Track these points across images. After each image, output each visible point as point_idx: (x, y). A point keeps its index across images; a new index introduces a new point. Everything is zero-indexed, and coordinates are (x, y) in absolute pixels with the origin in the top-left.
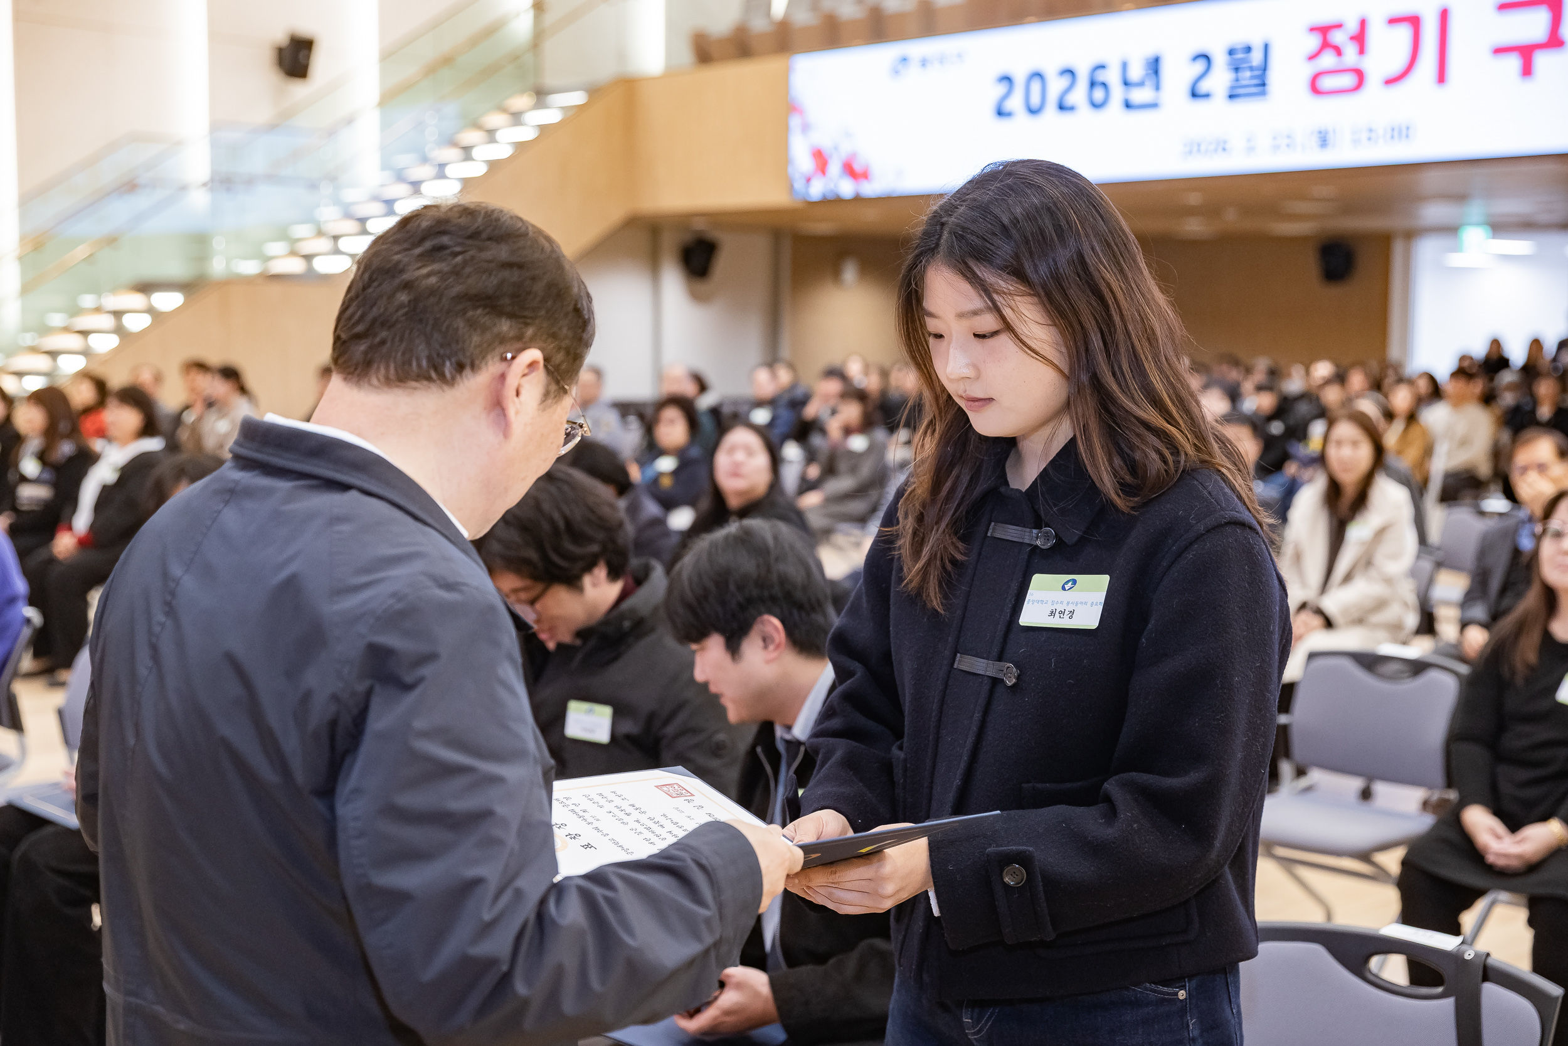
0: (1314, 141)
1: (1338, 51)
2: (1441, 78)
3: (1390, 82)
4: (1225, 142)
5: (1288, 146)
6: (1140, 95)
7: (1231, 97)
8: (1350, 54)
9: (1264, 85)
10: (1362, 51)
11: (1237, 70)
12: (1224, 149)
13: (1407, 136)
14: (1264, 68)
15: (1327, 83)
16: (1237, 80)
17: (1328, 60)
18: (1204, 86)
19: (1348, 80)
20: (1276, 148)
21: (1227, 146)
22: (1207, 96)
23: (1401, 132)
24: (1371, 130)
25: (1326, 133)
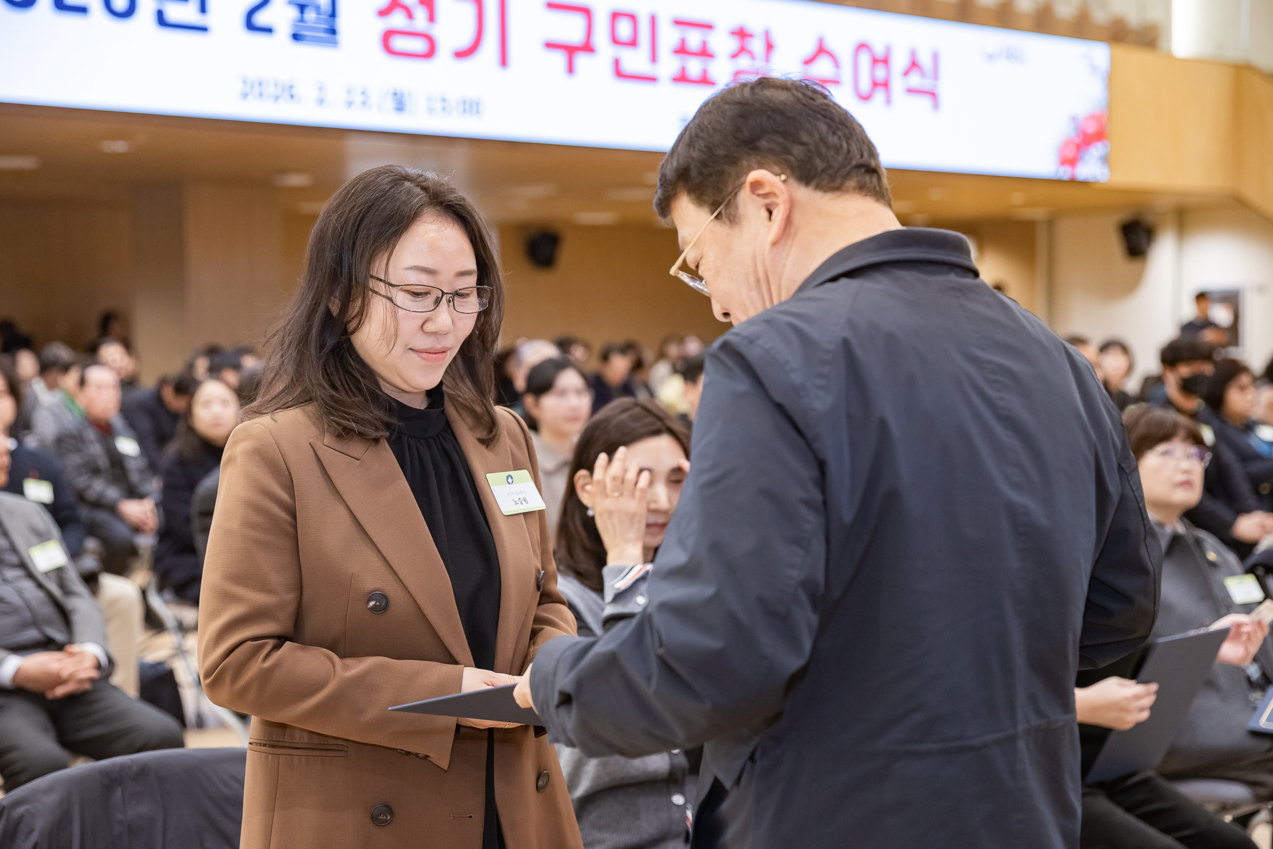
0: (390, 104)
1: (410, 15)
2: (504, 61)
3: (461, 54)
4: (291, 87)
5: (364, 103)
6: (174, 13)
7: (296, 37)
8: (420, 20)
9: (333, 32)
10: (432, 18)
11: (302, 8)
12: (292, 96)
13: (478, 112)
14: (333, 15)
15: (399, 43)
16: (302, 20)
17: (397, 20)
18: (261, 18)
19: (419, 45)
20: (350, 104)
21: (294, 91)
22: (268, 30)
23: (472, 107)
24: (444, 100)
25: (402, 96)
